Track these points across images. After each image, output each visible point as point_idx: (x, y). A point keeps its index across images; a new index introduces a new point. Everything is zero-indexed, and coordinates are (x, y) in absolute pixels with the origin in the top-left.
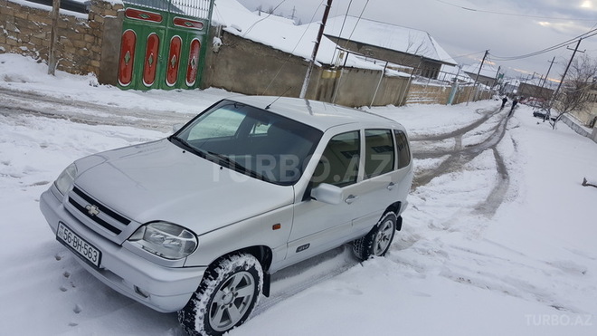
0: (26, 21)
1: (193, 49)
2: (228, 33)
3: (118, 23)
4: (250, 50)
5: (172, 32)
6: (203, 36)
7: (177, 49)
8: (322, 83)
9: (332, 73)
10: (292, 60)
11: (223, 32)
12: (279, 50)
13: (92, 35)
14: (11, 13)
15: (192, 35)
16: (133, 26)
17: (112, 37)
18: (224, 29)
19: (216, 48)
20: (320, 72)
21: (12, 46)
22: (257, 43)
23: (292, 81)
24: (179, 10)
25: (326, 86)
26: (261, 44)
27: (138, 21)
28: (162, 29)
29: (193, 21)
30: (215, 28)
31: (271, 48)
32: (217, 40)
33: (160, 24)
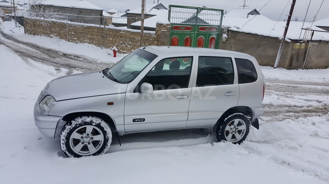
0: (134, 38)
1: (211, 42)
2: (231, 31)
3: (168, 33)
4: (244, 38)
5: (199, 35)
6: (217, 34)
7: (202, 43)
8: (294, 52)
9: (300, 46)
10: (271, 40)
11: (229, 31)
12: (262, 36)
13: (157, 40)
14: (128, 36)
15: (210, 35)
16: (177, 34)
17: (165, 40)
18: (229, 29)
19: (224, 40)
20: (291, 46)
21: (129, 50)
22: (248, 33)
23: (271, 52)
24: (207, 23)
25: (298, 54)
26: (250, 34)
27: (179, 31)
28: (192, 34)
29: (211, 27)
30: (223, 29)
31: (256, 35)
32: (225, 35)
33: (192, 31)
